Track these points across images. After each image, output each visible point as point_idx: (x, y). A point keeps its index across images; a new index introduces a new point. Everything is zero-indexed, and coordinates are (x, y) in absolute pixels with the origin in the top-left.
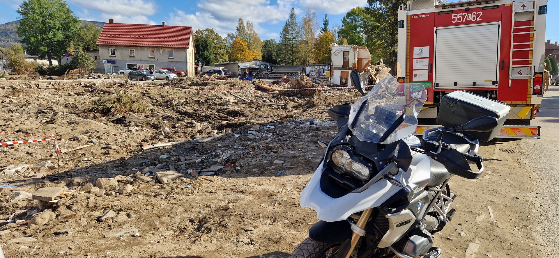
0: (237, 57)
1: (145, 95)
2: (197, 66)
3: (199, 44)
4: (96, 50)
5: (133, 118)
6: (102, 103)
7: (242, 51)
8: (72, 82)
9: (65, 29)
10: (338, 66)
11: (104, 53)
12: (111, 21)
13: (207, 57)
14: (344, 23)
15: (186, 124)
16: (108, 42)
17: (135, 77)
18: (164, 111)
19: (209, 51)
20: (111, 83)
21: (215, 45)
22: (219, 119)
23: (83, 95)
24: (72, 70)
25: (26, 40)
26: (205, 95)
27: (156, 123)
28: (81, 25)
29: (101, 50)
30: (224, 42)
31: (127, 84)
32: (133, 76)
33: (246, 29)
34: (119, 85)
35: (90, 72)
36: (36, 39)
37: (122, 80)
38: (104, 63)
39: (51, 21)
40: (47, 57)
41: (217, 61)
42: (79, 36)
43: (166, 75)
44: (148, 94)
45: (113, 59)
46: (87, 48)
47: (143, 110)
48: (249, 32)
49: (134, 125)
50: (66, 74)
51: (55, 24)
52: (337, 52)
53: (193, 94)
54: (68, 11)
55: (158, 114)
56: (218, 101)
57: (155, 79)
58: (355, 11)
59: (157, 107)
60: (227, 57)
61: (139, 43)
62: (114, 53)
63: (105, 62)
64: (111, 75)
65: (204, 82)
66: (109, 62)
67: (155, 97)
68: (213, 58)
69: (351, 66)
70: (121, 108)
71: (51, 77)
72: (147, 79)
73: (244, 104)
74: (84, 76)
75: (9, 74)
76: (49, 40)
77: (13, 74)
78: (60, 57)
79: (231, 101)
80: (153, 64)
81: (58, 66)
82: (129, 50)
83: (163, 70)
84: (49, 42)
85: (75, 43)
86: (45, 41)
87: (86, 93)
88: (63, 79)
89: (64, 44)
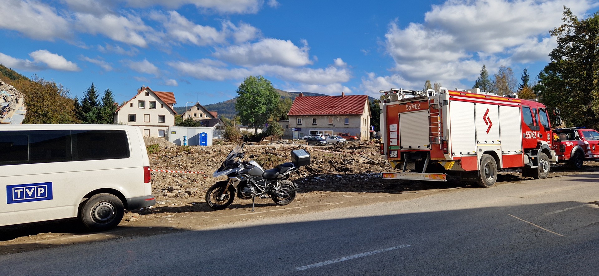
2: (372, 131)
8: (261, 147)
9: (268, 104)
11: (293, 122)
16: (296, 113)
20: (287, 147)
24: (267, 138)
25: (240, 114)
28: (280, 99)
29: (291, 120)
36: (247, 112)
37: (297, 145)
38: (292, 130)
39: (259, 98)
40: (254, 126)
42: (277, 109)
43: (337, 140)
45: (300, 127)
46: (282, 119)
50: (261, 140)
51: (261, 100)
53: (342, 156)
54: (272, 88)
57: (326, 144)
61: (320, 113)
62: (301, 121)
64: (296, 140)
66: (297, 129)
71: (251, 143)
72: (320, 144)
73: (370, 164)
74: (275, 142)
75: (225, 141)
76: (256, 113)
77: (228, 141)
78: (263, 126)
79: (360, 162)
80: (330, 130)
81: (260, 134)
82: (313, 119)
83: (335, 136)
84: (256, 114)
85: (275, 114)
86: (253, 114)
87: (262, 155)
88: (259, 145)
89: (266, 115)
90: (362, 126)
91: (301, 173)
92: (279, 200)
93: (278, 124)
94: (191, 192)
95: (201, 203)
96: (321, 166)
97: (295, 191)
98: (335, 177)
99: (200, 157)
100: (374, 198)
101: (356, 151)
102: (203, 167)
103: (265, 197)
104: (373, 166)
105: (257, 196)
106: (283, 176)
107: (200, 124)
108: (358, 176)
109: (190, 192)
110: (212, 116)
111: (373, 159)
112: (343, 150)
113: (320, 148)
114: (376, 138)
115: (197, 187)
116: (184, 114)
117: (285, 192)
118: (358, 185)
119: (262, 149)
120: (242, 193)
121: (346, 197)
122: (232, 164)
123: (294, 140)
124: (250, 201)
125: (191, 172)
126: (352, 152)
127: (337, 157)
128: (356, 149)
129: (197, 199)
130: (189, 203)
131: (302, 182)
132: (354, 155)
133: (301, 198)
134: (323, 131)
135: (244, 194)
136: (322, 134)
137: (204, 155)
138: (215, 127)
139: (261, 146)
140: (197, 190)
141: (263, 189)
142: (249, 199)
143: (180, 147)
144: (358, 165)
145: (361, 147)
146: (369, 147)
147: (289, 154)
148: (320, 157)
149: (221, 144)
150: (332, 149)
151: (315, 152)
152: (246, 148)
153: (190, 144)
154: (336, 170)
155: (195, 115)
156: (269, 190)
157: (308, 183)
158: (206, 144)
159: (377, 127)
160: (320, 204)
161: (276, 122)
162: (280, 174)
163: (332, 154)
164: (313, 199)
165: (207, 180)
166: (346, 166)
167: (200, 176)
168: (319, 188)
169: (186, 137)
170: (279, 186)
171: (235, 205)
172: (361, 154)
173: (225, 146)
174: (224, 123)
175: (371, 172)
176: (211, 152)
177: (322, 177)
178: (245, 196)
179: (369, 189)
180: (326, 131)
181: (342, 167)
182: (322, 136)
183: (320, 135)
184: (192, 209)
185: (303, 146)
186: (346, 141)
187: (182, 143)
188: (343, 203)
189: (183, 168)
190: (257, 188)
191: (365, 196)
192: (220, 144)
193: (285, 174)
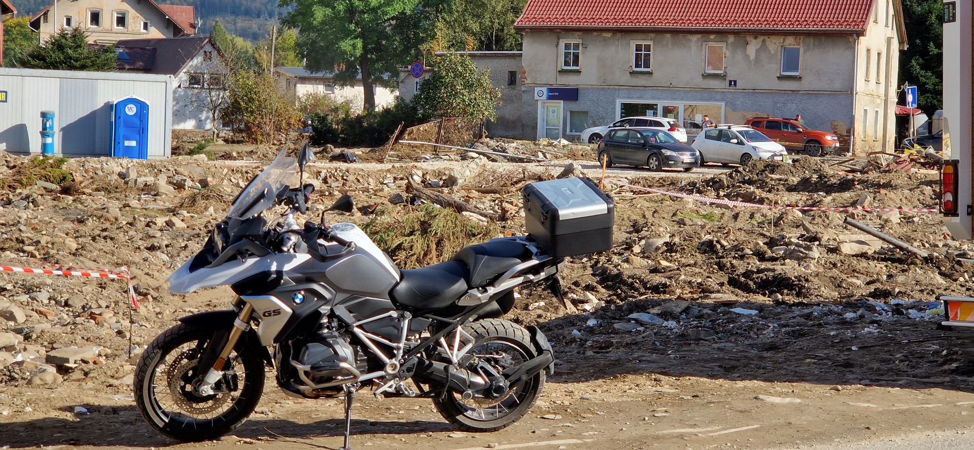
4: (518, 49)
8: (388, 171)
11: (540, 61)
16: (556, 17)
17: (621, 153)
24: (414, 128)
25: (300, 18)
29: (530, 49)
32: (615, 152)
36: (329, 11)
38: (536, 97)
40: (360, 76)
43: (745, 149)
45: (570, 81)
50: (392, 141)
57: (694, 164)
61: (669, 17)
62: (576, 57)
63: (541, 94)
64: (550, 145)
66: (558, 94)
71: (346, 151)
72: (664, 163)
73: (893, 261)
74: (454, 148)
75: (226, 141)
76: (371, 16)
77: (239, 142)
78: (402, 75)
79: (847, 249)
80: (716, 100)
81: (387, 111)
82: (633, 45)
83: (735, 129)
84: (371, 21)
85: (456, 20)
86: (357, 17)
87: (391, 206)
88: (381, 161)
89: (416, 26)
90: (860, 85)
91: (570, 295)
92: (461, 410)
93: (473, 65)
94: (72, 360)
95: (115, 410)
96: (664, 263)
97: (538, 367)
98: (725, 313)
99: (114, 207)
100: (902, 412)
101: (829, 198)
102: (126, 253)
103: (398, 393)
104: (903, 271)
105: (365, 384)
106: (483, 297)
107: (119, 59)
108: (831, 312)
109: (67, 360)
110: (170, 24)
111: (909, 239)
112: (770, 196)
113: (662, 183)
114: (922, 142)
115: (98, 340)
116: (46, 14)
117: (494, 371)
118: (832, 352)
119: (395, 179)
120: (300, 367)
121: (773, 405)
122: (256, 237)
123: (543, 142)
124: (331, 408)
125: (73, 273)
126: (810, 202)
127: (740, 223)
128: (829, 189)
129: (97, 391)
130: (60, 409)
131: (575, 332)
132: (817, 220)
133: (567, 403)
134: (680, 105)
135: (306, 373)
136: (676, 117)
137: (134, 203)
138: (183, 76)
139: (389, 166)
140: (100, 355)
141: (391, 355)
142: (329, 397)
143: (26, 160)
144: (835, 265)
145: (853, 180)
146: (888, 185)
147: (515, 205)
148: (663, 223)
149: (210, 155)
150: (717, 190)
151: (641, 202)
152: (323, 175)
153: (70, 150)
154: (733, 282)
155: (95, 18)
156: (421, 360)
157: (601, 338)
158: (141, 151)
159: (929, 91)
160: (652, 431)
161: (462, 55)
162: (470, 287)
163: (717, 211)
164: (620, 408)
165: (142, 310)
166: (779, 268)
167: (112, 292)
168: (649, 362)
169: (53, 114)
170: (463, 343)
171: (265, 422)
172: (852, 216)
173: (228, 162)
174: (222, 56)
175: (896, 296)
176: (162, 190)
177: (666, 315)
178: (309, 386)
179: (879, 369)
180: (693, 103)
181: (760, 271)
182: (673, 128)
183: (664, 121)
184: (74, 435)
185: (585, 171)
186: (785, 153)
187: (35, 146)
188: (756, 429)
189: (36, 253)
190: (365, 348)
191: (858, 400)
192: (203, 156)
193: (492, 291)
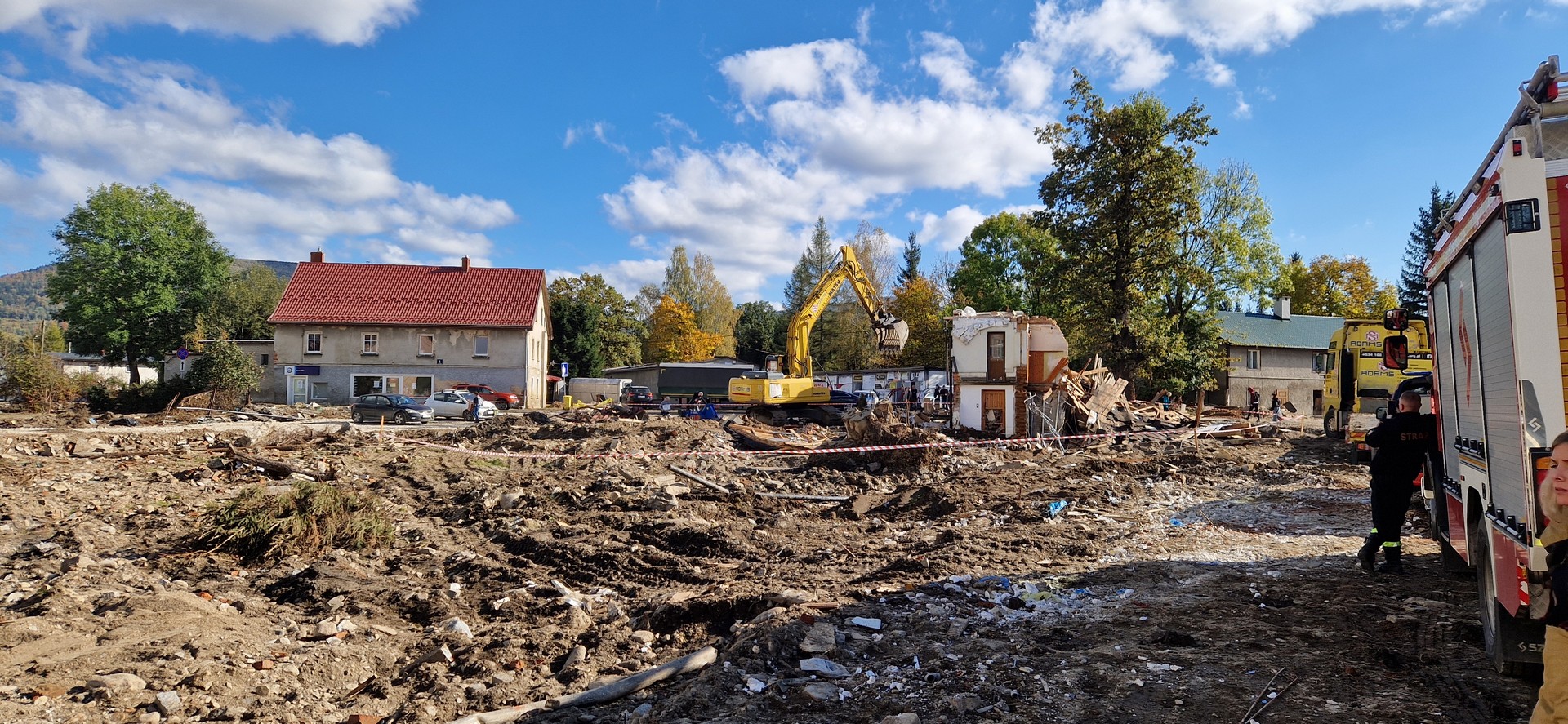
0: (666, 351)
1: (398, 471)
2: (555, 378)
3: (562, 317)
4: (269, 338)
5: (342, 575)
6: (243, 516)
7: (680, 333)
9: (184, 282)
10: (974, 375)
11: (289, 347)
12: (317, 257)
13: (585, 352)
14: (965, 255)
15: (530, 597)
16: (301, 314)
17: (372, 412)
18: (454, 539)
19: (591, 336)
20: (296, 435)
21: (605, 320)
22: (648, 571)
23: (198, 478)
24: (190, 398)
25: (69, 314)
26: (583, 468)
27: (423, 596)
28: (234, 270)
29: (279, 337)
30: (631, 310)
31: (346, 437)
32: (366, 413)
33: (692, 273)
34: (319, 440)
35: (243, 402)
36: (98, 309)
37: (332, 423)
38: (286, 373)
41: (610, 363)
42: (223, 302)
44: (405, 468)
46: (242, 334)
47: (384, 539)
48: (702, 282)
49: (341, 608)
50: (169, 409)
51: (157, 267)
52: (968, 333)
53: (547, 467)
54: (200, 232)
55: (433, 551)
56: (630, 494)
58: (997, 223)
59: (433, 520)
60: (636, 351)
61: (391, 316)
63: (290, 370)
65: (579, 426)
66: (302, 370)
67: (429, 478)
68: (599, 354)
69: (1011, 373)
70: (308, 532)
71: (126, 416)
74: (222, 412)
76: (137, 313)
78: (164, 359)
79: (671, 491)
80: (428, 374)
82: (363, 335)
83: (457, 393)
85: (212, 318)
86: (124, 314)
88: (160, 424)
89: (177, 321)
90: (530, 363)
134: (400, 377)
180: (410, 376)
